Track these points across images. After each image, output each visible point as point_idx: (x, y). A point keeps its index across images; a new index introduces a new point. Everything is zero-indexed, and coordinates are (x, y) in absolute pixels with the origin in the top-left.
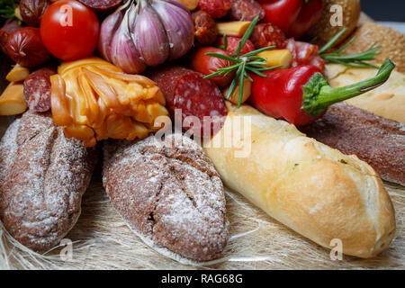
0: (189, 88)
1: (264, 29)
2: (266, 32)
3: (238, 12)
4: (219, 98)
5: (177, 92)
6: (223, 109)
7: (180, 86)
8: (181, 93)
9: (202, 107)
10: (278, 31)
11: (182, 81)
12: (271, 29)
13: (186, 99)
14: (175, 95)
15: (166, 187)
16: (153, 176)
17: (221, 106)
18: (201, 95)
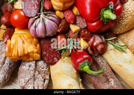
0: (49, 50)
1: (84, 32)
2: (84, 33)
3: (78, 22)
4: (58, 54)
5: (45, 50)
6: (59, 58)
7: (46, 49)
8: (46, 51)
9: (52, 56)
10: (89, 33)
11: (47, 47)
12: (86, 32)
13: (47, 53)
14: (44, 51)
15: (29, 82)
16: (28, 77)
17: (58, 57)
18: (52, 53)
